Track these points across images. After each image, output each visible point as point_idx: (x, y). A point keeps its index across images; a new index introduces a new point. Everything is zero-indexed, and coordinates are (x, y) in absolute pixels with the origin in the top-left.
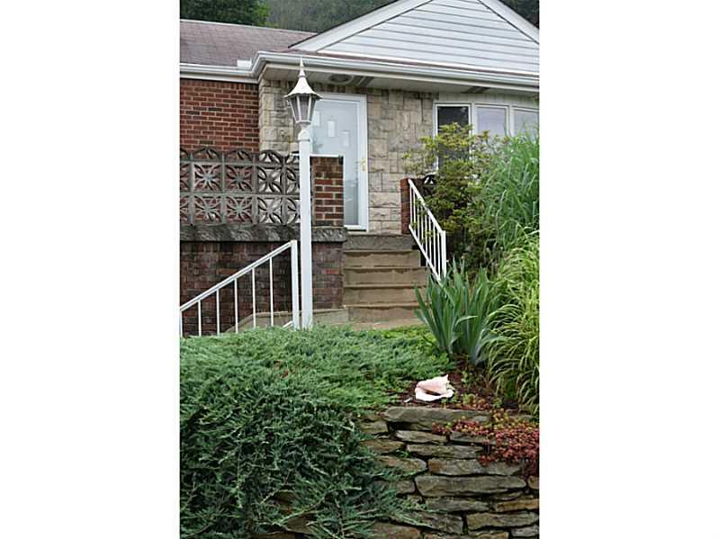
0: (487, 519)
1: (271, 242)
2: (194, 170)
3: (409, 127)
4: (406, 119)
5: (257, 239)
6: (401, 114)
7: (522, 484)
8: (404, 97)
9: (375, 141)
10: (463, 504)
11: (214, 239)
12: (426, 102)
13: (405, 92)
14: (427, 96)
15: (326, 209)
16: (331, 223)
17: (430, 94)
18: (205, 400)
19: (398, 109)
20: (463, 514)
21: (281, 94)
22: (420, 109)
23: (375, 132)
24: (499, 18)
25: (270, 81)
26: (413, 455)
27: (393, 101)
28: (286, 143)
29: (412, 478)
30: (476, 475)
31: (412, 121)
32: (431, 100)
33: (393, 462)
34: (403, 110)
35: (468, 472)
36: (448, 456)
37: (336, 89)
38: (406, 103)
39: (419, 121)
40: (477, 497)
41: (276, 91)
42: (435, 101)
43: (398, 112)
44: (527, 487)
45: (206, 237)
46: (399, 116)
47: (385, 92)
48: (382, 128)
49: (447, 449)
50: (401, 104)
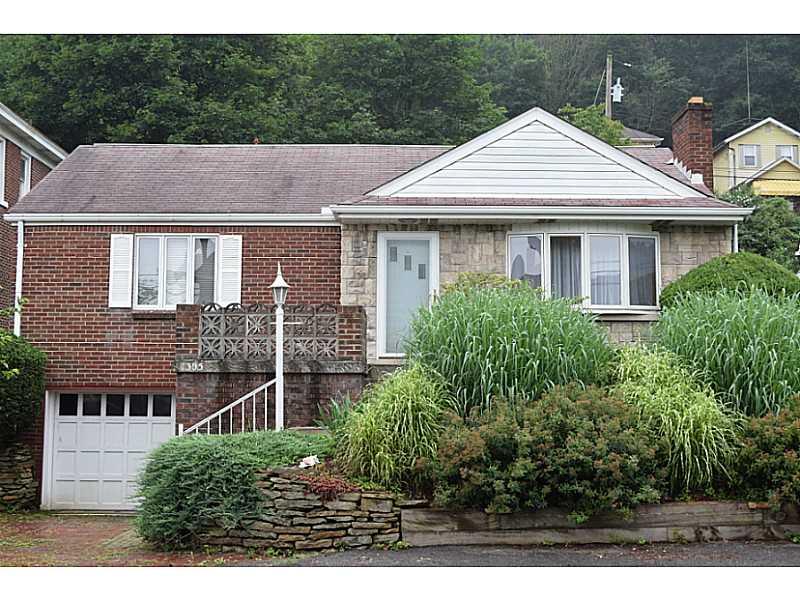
0: (302, 520)
1: (304, 374)
2: (248, 320)
3: (481, 259)
4: (478, 252)
5: (293, 371)
6: (472, 248)
7: (320, 504)
8: (477, 231)
9: (447, 274)
10: (293, 513)
11: (260, 371)
12: (499, 235)
13: (477, 225)
14: (500, 228)
15: (347, 348)
16: (351, 358)
17: (503, 226)
18: (186, 459)
19: (470, 243)
20: (292, 517)
21: (358, 236)
22: (492, 241)
23: (447, 266)
24: (579, 146)
25: (348, 225)
26: (276, 489)
27: (465, 236)
28: (361, 280)
29: (273, 500)
30: (301, 499)
31: (484, 253)
32: (504, 232)
33: (266, 492)
34: (475, 243)
35: (298, 497)
36: (291, 490)
37: (409, 228)
38: (478, 236)
39: (491, 252)
40: (301, 510)
41: (353, 233)
42: (509, 232)
43: (470, 246)
44: (322, 506)
45: (255, 369)
46: (470, 249)
47: (457, 227)
48: (453, 261)
49: (290, 486)
50: (472, 237)
